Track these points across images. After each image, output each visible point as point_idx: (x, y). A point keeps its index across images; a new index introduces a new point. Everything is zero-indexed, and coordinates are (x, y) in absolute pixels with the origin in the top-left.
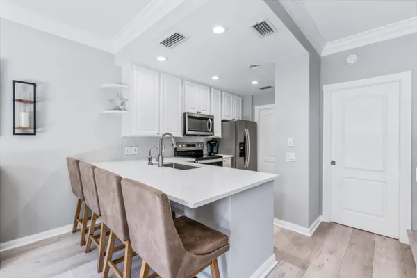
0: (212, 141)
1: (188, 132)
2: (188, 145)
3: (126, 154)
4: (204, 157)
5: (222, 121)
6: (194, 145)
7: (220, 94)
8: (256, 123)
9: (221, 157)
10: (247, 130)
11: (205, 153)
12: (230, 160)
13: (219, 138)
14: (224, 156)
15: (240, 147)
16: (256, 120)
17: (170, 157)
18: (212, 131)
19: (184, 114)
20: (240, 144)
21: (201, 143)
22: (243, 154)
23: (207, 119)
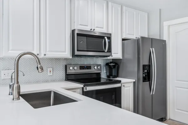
0: (111, 63)
1: (77, 53)
2: (82, 68)
3: (2, 78)
4: (102, 81)
5: (123, 40)
6: (89, 67)
7: (119, 9)
8: (165, 41)
9: (119, 82)
10: (153, 50)
11: (104, 75)
12: (132, 85)
13: (120, 59)
14: (123, 80)
15: (144, 69)
16: (165, 38)
17: (60, 80)
18: (110, 50)
19: (73, 31)
20: (144, 66)
21: (98, 65)
22: (147, 77)
23: (103, 37)
